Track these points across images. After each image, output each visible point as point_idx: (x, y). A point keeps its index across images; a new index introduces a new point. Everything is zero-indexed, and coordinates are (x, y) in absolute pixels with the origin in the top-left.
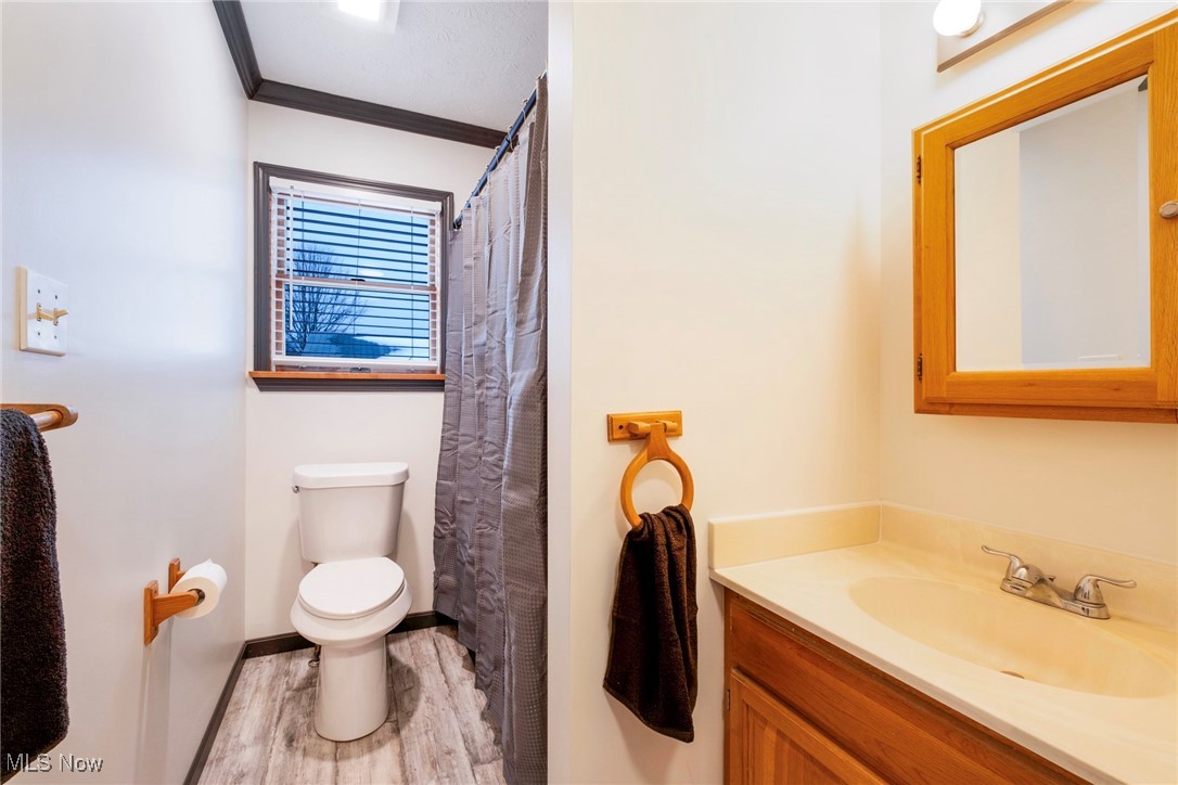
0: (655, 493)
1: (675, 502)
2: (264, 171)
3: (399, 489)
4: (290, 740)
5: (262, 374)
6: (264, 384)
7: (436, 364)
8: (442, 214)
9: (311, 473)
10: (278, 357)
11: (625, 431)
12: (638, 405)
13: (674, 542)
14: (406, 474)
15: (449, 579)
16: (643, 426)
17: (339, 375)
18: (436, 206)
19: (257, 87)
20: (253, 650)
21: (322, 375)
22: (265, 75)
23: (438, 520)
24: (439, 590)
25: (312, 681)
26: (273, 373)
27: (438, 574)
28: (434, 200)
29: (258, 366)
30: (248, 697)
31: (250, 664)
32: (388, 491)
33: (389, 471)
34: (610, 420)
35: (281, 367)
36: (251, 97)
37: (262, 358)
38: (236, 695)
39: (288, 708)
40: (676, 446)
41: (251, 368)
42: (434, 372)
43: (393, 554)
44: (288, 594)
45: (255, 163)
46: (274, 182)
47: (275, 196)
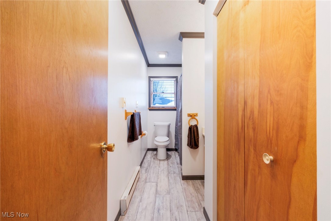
0: (193, 123)
1: (196, 124)
2: (150, 77)
3: (169, 126)
4: (154, 159)
5: (150, 108)
6: (150, 110)
7: (175, 106)
8: (176, 80)
9: (157, 123)
10: (152, 105)
11: (189, 115)
12: (192, 112)
13: (194, 128)
14: (170, 124)
15: (177, 142)
16: (191, 115)
17: (160, 108)
18: (175, 79)
19: (149, 65)
20: (149, 150)
21: (158, 108)
22: (150, 63)
23: (175, 133)
24: (176, 144)
25: (156, 154)
26: (151, 108)
27: (175, 142)
28: (174, 78)
29: (149, 107)
30: (148, 154)
31: (148, 151)
32: (167, 126)
33: (167, 124)
34: (188, 114)
35: (152, 107)
36: (148, 67)
37: (150, 106)
38: (147, 154)
39: (153, 156)
40: (196, 117)
41: (148, 107)
42: (175, 107)
43: (168, 136)
44: (153, 140)
45: (149, 77)
46: (151, 79)
47: (151, 81)
